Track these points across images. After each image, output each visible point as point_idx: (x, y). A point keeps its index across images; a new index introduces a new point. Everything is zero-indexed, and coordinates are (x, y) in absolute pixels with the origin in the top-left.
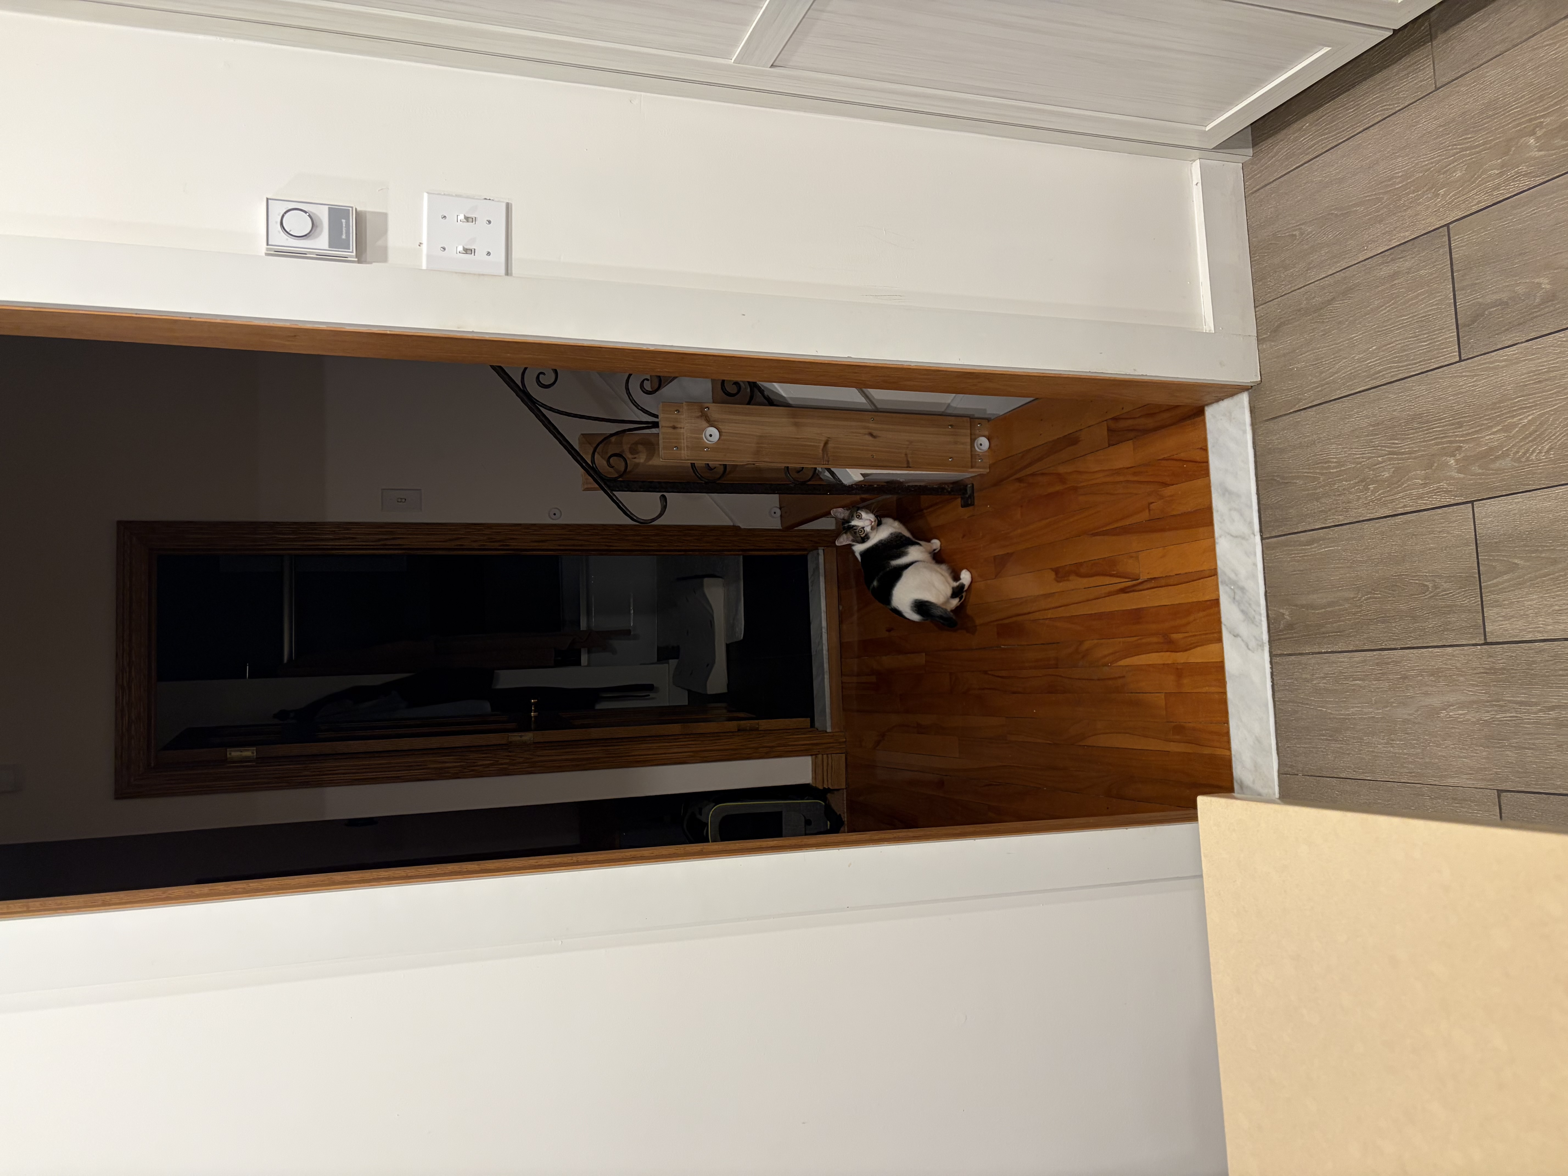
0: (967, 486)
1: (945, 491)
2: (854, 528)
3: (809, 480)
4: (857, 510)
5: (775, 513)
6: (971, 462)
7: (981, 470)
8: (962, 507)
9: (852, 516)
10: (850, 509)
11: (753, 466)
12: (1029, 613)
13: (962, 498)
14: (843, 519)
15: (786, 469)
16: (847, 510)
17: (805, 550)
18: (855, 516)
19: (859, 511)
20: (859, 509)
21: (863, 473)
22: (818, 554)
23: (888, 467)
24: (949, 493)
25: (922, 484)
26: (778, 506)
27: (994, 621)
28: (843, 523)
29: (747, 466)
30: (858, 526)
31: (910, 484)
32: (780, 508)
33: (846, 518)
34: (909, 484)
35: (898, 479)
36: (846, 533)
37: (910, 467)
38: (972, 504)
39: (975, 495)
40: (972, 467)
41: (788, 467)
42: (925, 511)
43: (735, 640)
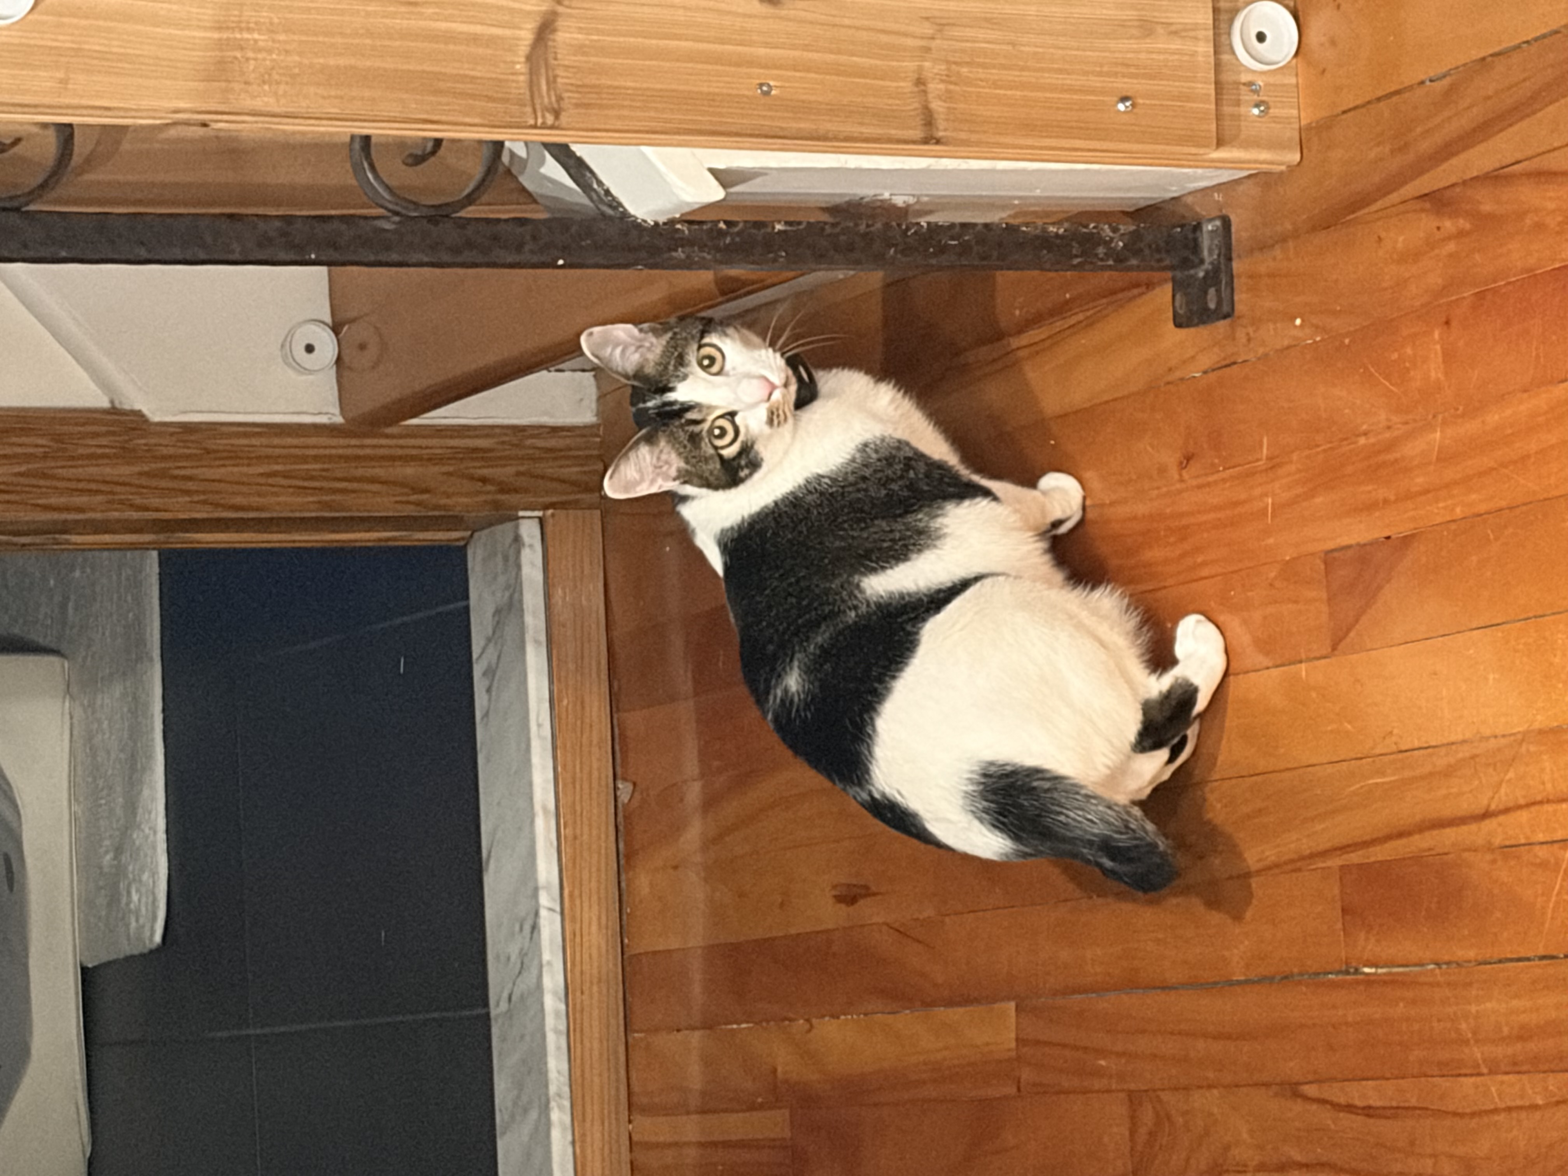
0: (1198, 227)
1: (1101, 250)
2: (691, 415)
3: (470, 199)
4: (703, 334)
5: (310, 349)
6: (1219, 117)
7: (1265, 155)
8: (1178, 325)
9: (681, 361)
10: (666, 328)
11: (201, 131)
12: (1486, 815)
13: (1178, 286)
14: (638, 375)
15: (357, 146)
16: (656, 332)
17: (454, 521)
18: (692, 357)
19: (713, 338)
20: (708, 326)
21: (721, 165)
22: (517, 539)
23: (836, 139)
24: (1120, 259)
25: (994, 217)
26: (328, 319)
27: (1324, 854)
28: (638, 396)
29: (173, 132)
30: (710, 408)
31: (940, 218)
32: (336, 329)
33: (650, 370)
34: (932, 219)
35: (886, 195)
36: (650, 439)
37: (938, 142)
38: (1225, 312)
39: (1237, 266)
40: (1220, 143)
41: (367, 139)
42: (1015, 342)
43: (127, 949)
